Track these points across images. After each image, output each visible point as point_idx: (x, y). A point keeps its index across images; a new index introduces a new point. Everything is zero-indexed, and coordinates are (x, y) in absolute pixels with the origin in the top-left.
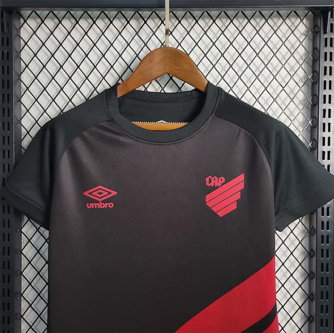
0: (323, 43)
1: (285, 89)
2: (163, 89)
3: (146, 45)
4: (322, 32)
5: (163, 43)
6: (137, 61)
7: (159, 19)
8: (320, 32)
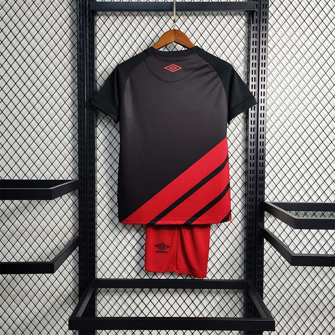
0: (252, 29)
1: (233, 53)
3: (162, 29)
4: (252, 23)
5: (171, 28)
6: (157, 39)
7: (169, 16)
8: (251, 23)
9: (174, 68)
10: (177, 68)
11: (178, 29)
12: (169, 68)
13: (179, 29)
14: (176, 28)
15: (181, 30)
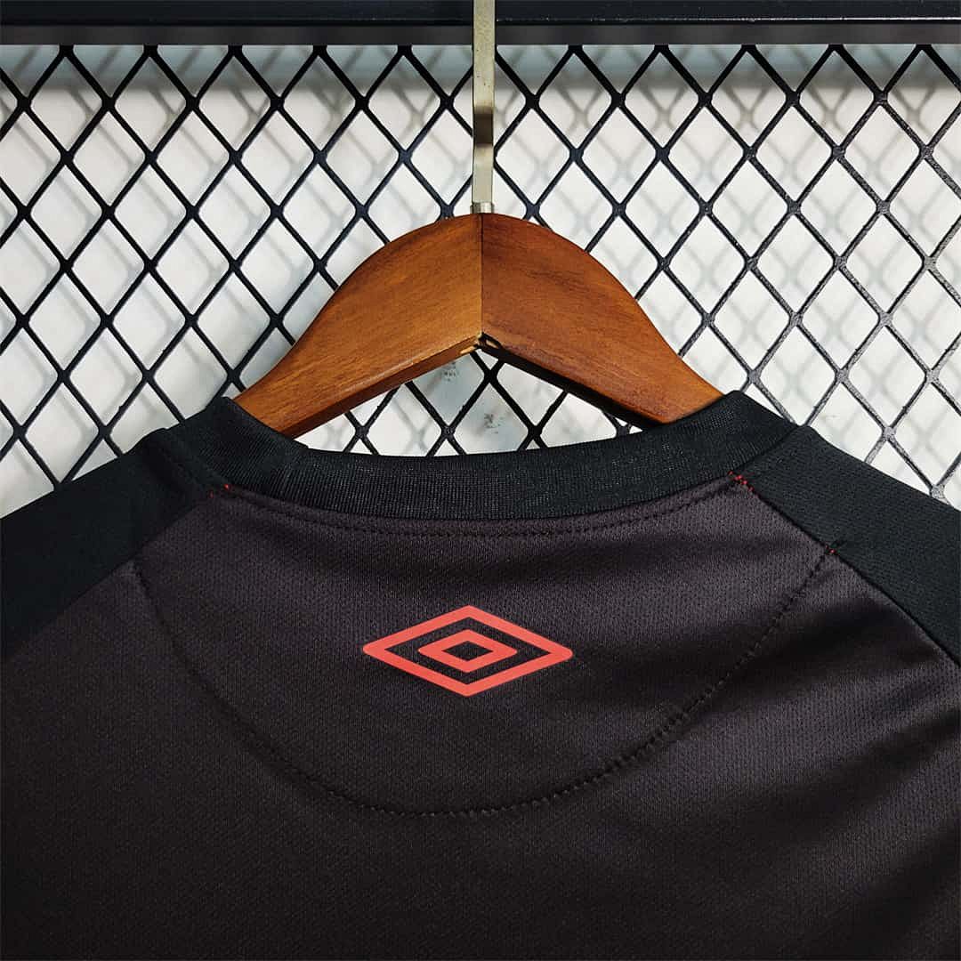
2: (447, 433)
3: (362, 212)
5: (448, 203)
7: (431, 90)
9: (483, 651)
10: (512, 652)
11: (519, 211)
12: (430, 651)
13: (533, 209)
14: (505, 204)
15: (556, 217)
